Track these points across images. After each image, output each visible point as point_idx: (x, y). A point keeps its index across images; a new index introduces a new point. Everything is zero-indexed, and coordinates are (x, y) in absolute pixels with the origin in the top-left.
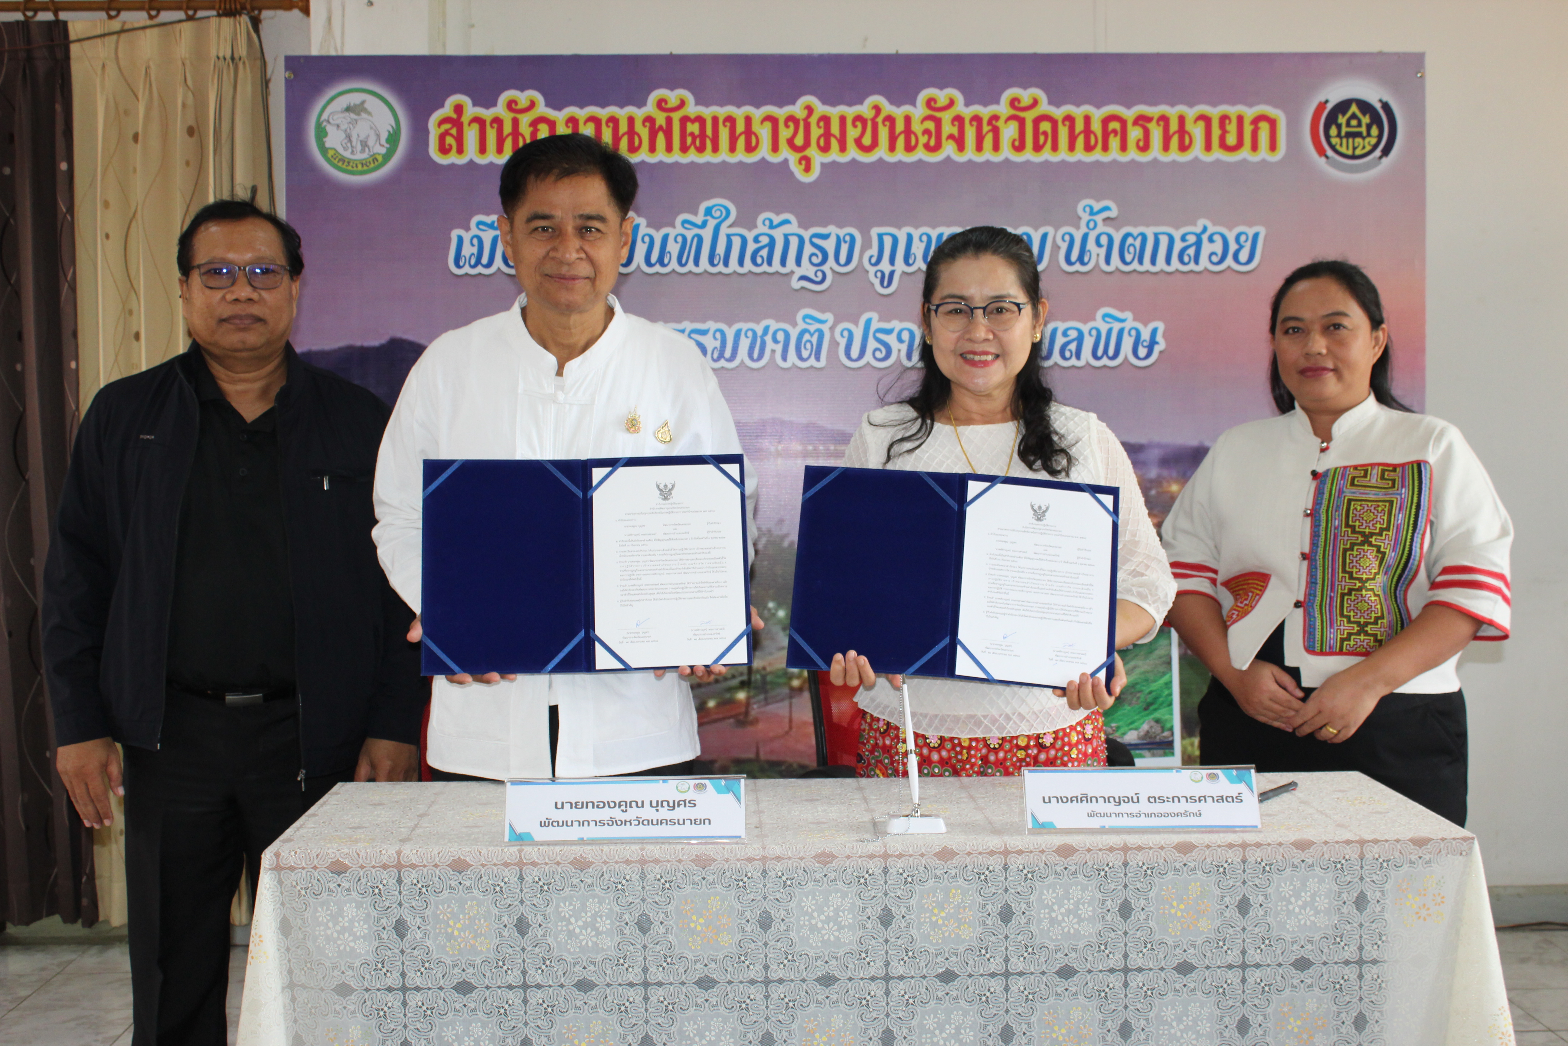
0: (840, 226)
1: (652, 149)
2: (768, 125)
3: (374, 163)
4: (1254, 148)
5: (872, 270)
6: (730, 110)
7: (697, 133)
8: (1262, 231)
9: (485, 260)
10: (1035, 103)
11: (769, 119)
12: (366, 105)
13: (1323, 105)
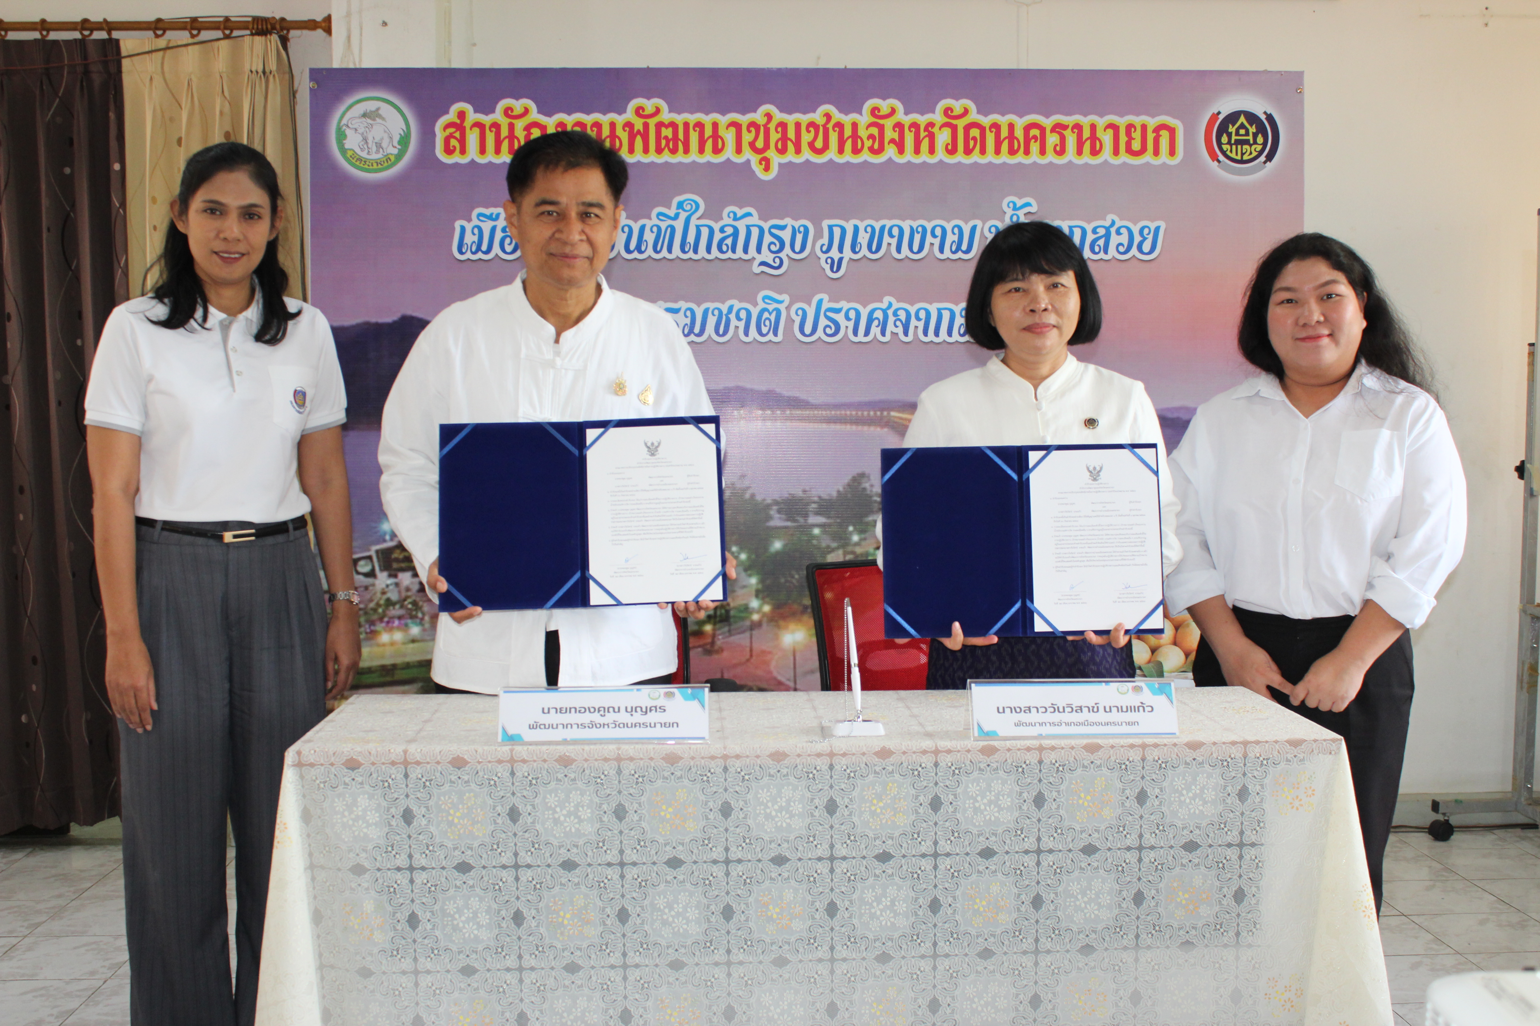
0: (796, 218)
1: (633, 150)
2: (733, 130)
3: (387, 162)
4: (1156, 153)
5: (823, 257)
6: (700, 117)
7: (670, 136)
8: (1163, 225)
9: (484, 247)
10: (966, 112)
11: (733, 124)
12: (380, 112)
13: (1215, 116)
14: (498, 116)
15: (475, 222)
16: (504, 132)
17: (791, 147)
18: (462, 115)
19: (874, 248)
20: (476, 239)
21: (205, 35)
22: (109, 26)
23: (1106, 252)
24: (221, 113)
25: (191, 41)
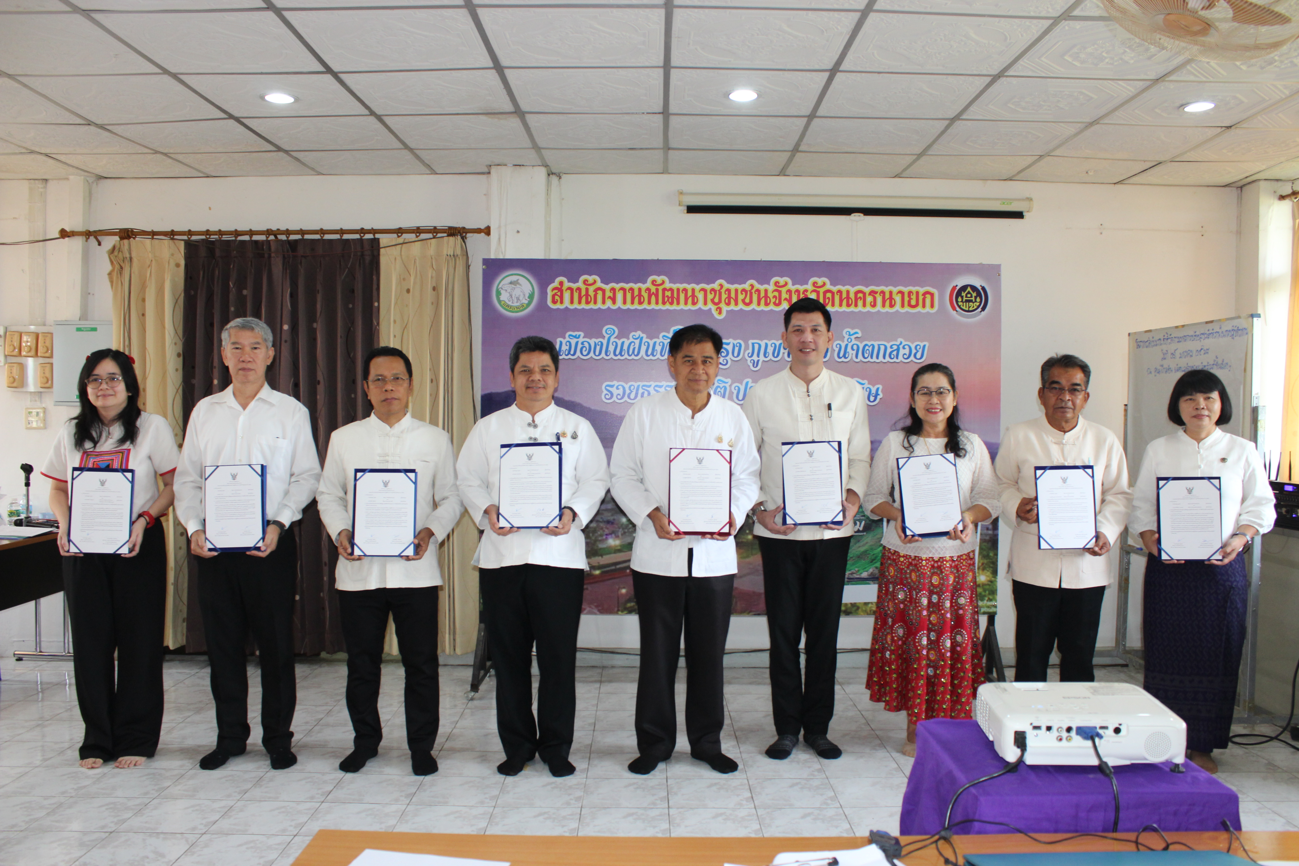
0: (735, 339)
1: (649, 303)
2: (702, 293)
3: (522, 307)
4: (924, 306)
5: (749, 359)
6: (685, 286)
7: (670, 296)
8: (927, 344)
9: (572, 352)
10: (824, 284)
11: (703, 290)
12: (519, 281)
13: (954, 287)
14: (580, 284)
15: (567, 339)
16: (583, 293)
17: (732, 302)
18: (561, 283)
19: (776, 355)
20: (568, 348)
21: (423, 236)
22: (373, 231)
23: (897, 358)
24: (432, 277)
25: (417, 239)
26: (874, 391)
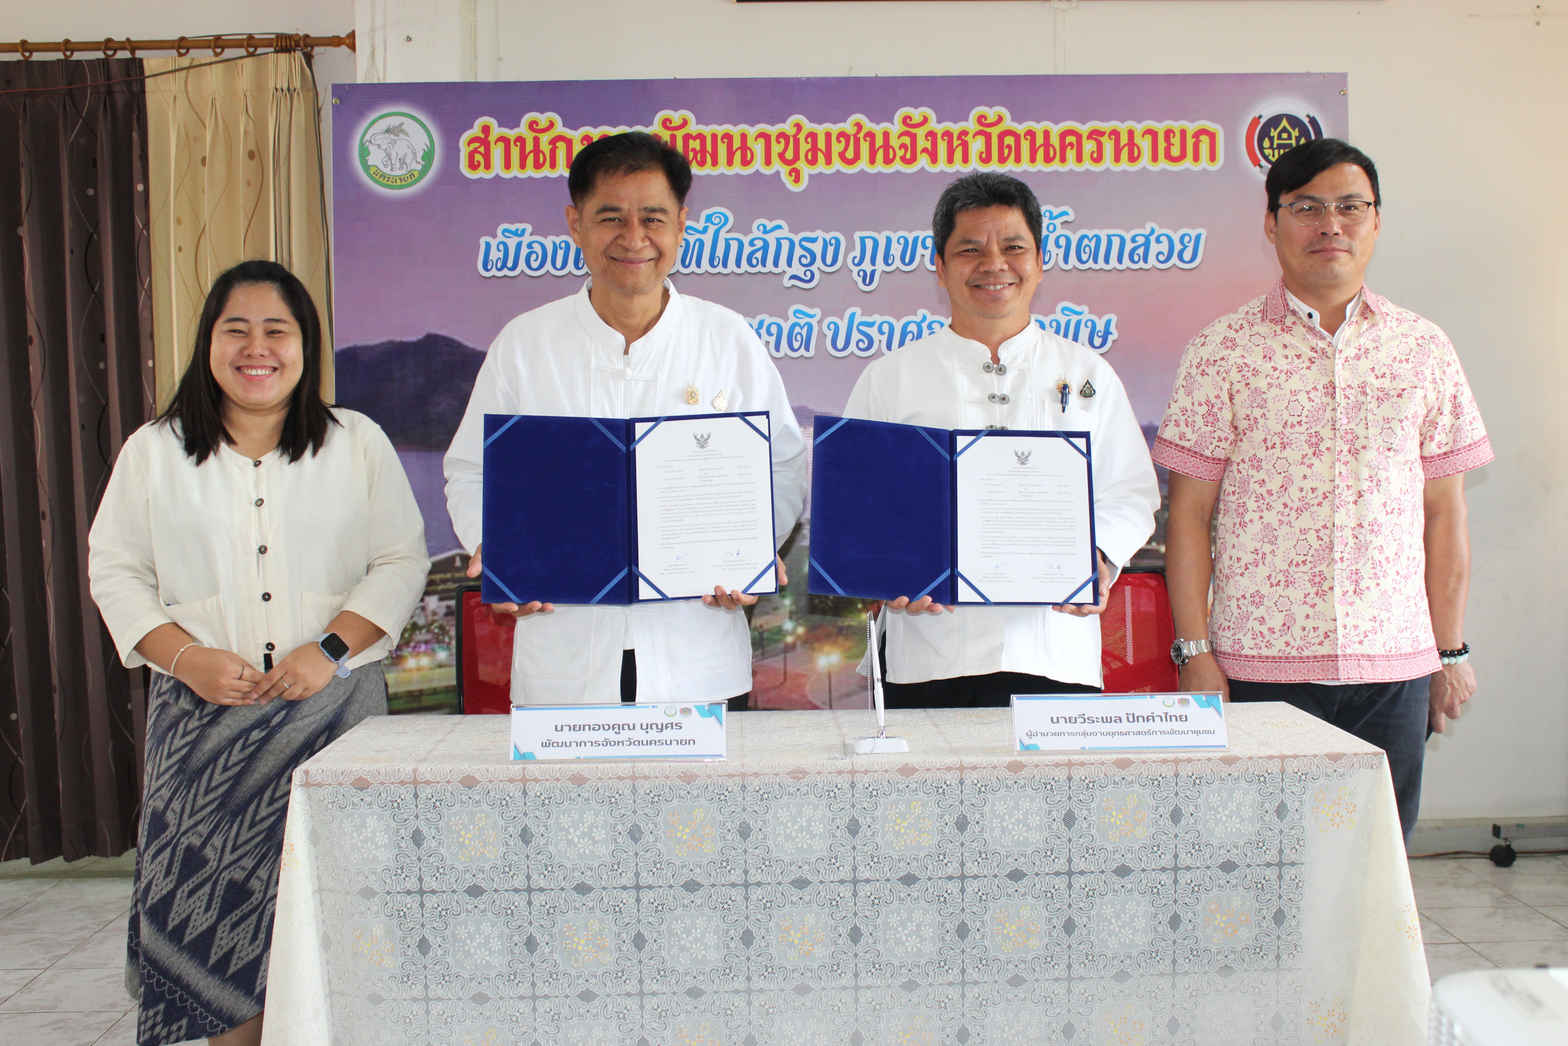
0: (827, 231)
3: (411, 178)
5: (855, 269)
6: (728, 128)
7: (698, 148)
8: (1204, 232)
9: (510, 264)
10: (1000, 119)
11: (762, 135)
12: (404, 127)
13: (1256, 120)
14: (523, 130)
15: (500, 238)
16: (530, 146)
17: (821, 157)
18: (486, 129)
19: (907, 260)
21: (229, 53)
22: (132, 45)
23: (1145, 261)
24: (246, 132)
25: (214, 59)
26: (1100, 326)
